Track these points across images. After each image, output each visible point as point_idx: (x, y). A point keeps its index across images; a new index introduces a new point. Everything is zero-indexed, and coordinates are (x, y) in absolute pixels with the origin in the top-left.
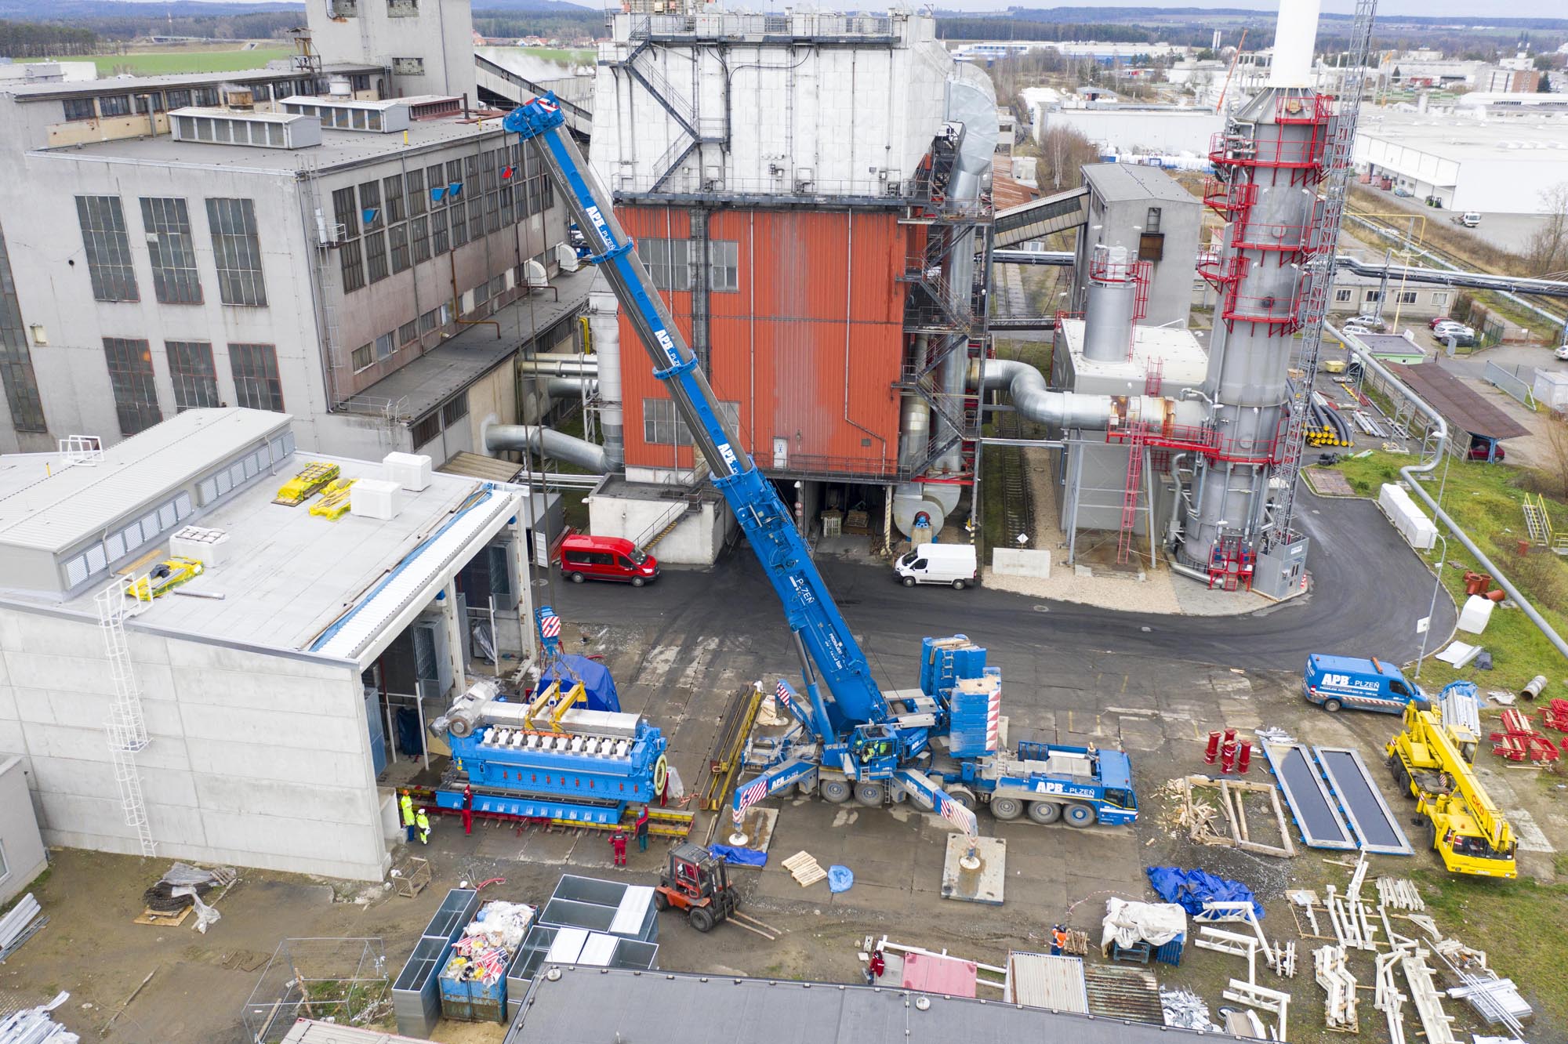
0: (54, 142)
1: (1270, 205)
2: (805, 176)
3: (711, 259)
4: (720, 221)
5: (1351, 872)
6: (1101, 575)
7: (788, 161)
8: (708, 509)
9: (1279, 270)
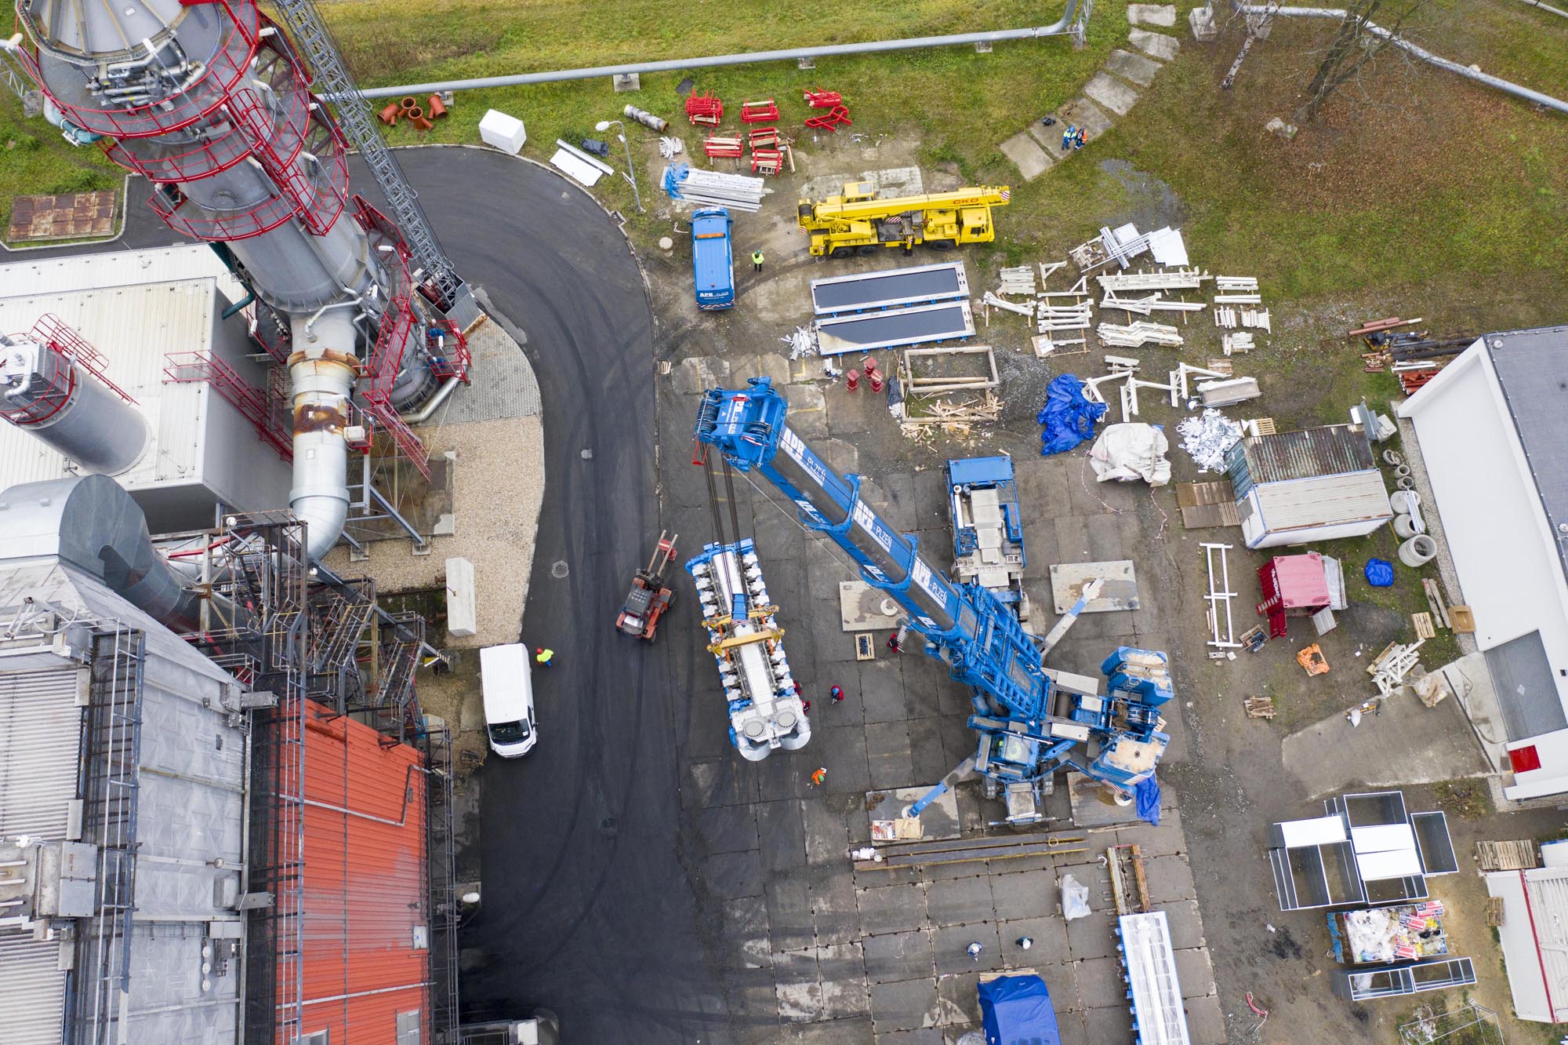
5: (997, 310)
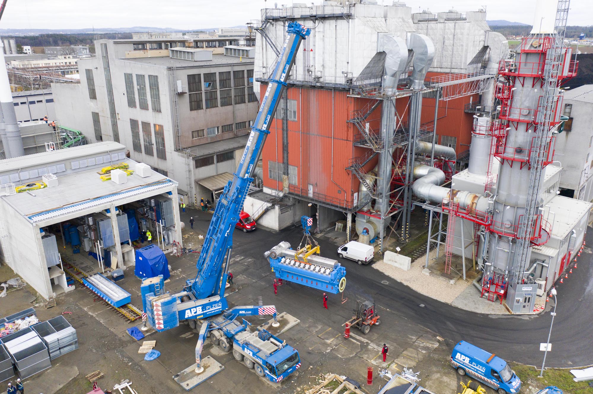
0: (128, 57)
1: (521, 97)
2: (319, 74)
3: (288, 108)
4: (291, 91)
6: (433, 276)
7: (314, 67)
8: (277, 207)
9: (526, 133)
